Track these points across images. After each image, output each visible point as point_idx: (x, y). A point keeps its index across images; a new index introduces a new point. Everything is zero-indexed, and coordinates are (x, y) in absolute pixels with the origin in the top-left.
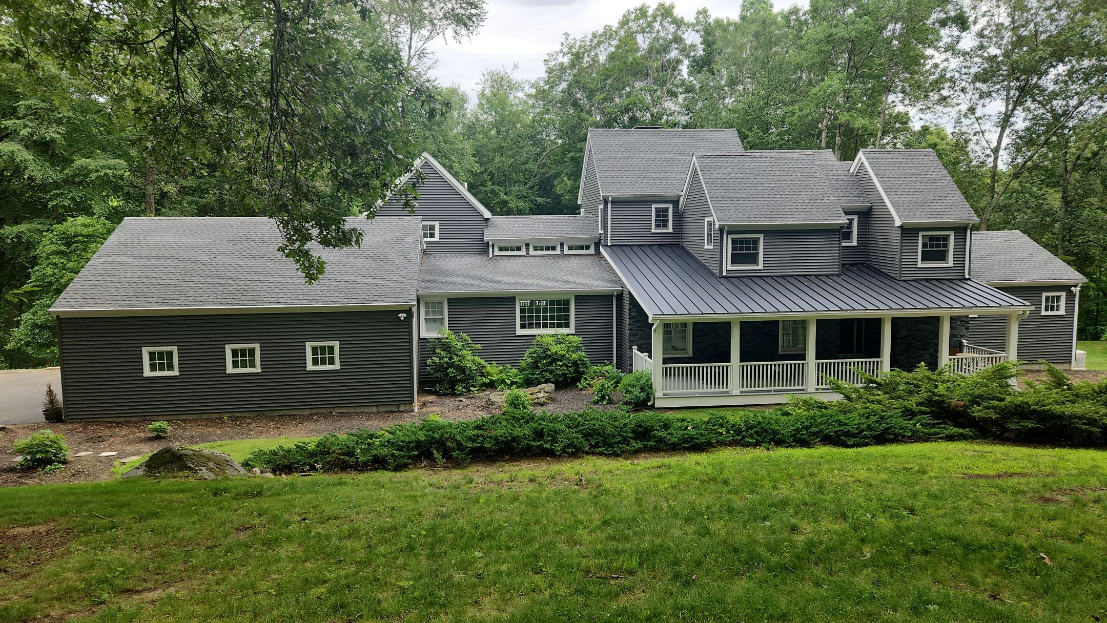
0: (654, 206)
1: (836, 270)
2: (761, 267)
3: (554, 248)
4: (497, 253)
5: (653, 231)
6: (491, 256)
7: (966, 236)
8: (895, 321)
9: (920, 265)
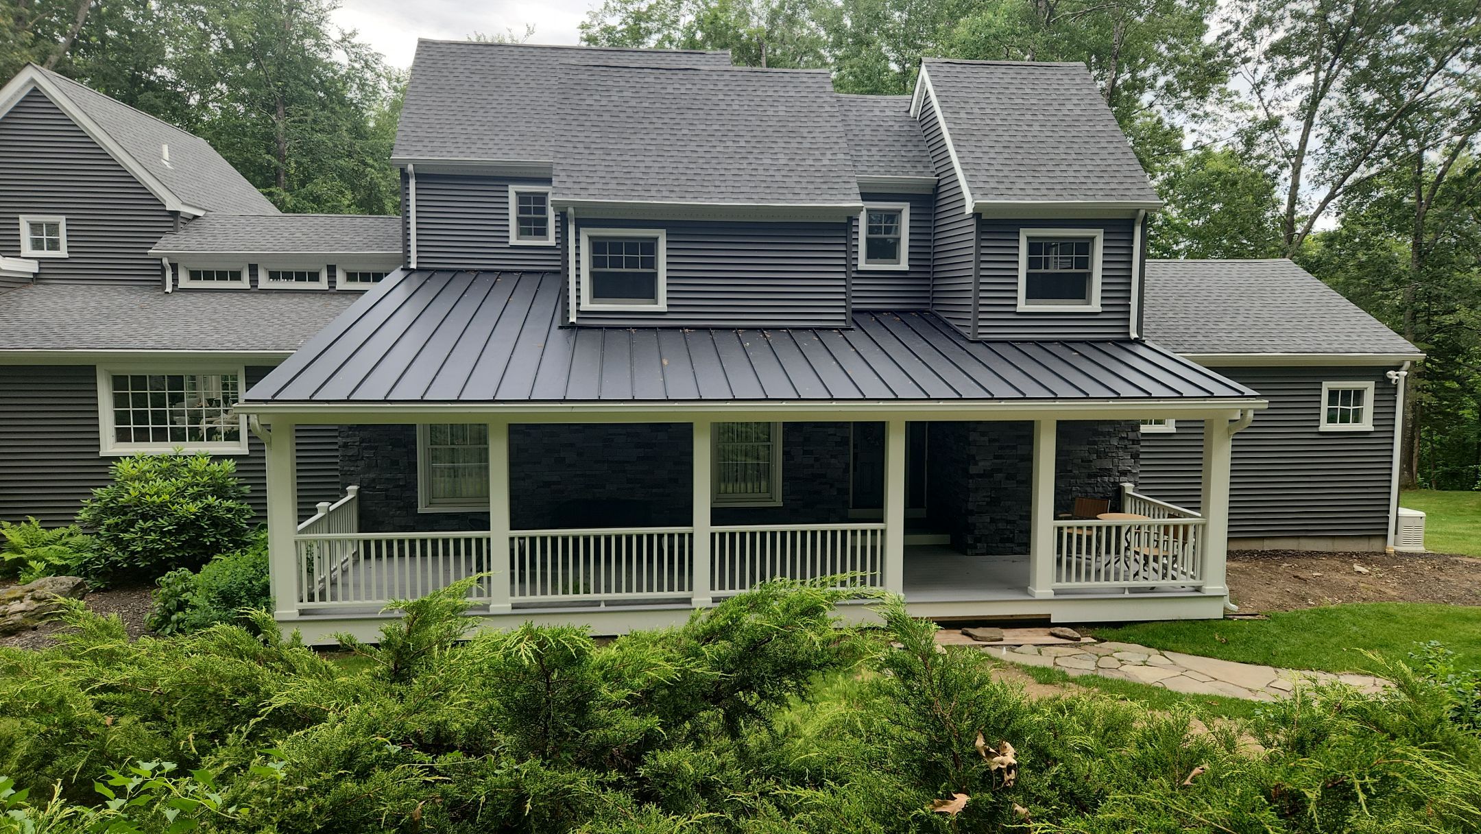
0: (513, 189)
1: (838, 318)
2: (662, 306)
3: (314, 277)
4: (184, 282)
5: (513, 241)
6: (169, 289)
7: (1132, 241)
8: (917, 432)
9: (1022, 306)
